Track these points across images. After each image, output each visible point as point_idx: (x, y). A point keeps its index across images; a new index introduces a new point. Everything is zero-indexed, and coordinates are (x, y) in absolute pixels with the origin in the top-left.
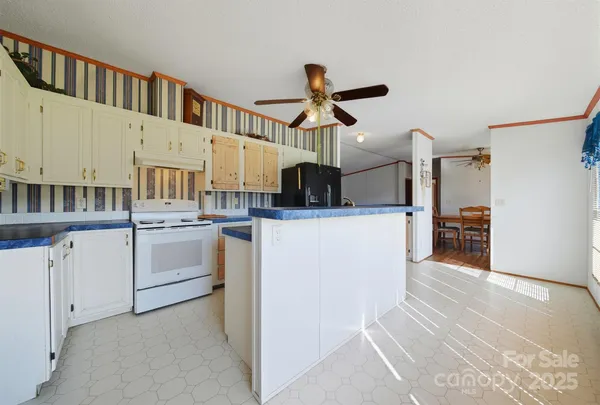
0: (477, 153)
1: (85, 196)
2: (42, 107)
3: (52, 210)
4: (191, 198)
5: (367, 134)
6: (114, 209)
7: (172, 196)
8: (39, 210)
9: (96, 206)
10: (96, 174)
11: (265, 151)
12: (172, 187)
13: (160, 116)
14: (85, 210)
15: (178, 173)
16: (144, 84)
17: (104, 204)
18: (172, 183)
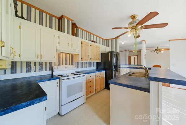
0: (157, 48)
1: (35, 65)
2: (20, 26)
3: (21, 72)
4: (72, 64)
5: (125, 41)
6: (46, 70)
7: (66, 64)
8: (16, 73)
9: (39, 69)
10: (43, 56)
11: (96, 47)
12: (66, 60)
13: (65, 33)
14: (35, 71)
15: (68, 55)
16: (57, 20)
17: (42, 68)
18: (66, 59)
